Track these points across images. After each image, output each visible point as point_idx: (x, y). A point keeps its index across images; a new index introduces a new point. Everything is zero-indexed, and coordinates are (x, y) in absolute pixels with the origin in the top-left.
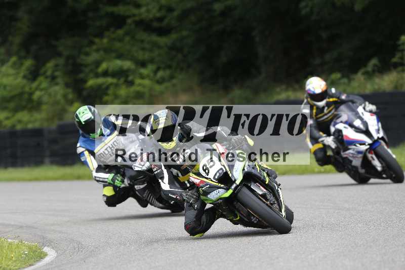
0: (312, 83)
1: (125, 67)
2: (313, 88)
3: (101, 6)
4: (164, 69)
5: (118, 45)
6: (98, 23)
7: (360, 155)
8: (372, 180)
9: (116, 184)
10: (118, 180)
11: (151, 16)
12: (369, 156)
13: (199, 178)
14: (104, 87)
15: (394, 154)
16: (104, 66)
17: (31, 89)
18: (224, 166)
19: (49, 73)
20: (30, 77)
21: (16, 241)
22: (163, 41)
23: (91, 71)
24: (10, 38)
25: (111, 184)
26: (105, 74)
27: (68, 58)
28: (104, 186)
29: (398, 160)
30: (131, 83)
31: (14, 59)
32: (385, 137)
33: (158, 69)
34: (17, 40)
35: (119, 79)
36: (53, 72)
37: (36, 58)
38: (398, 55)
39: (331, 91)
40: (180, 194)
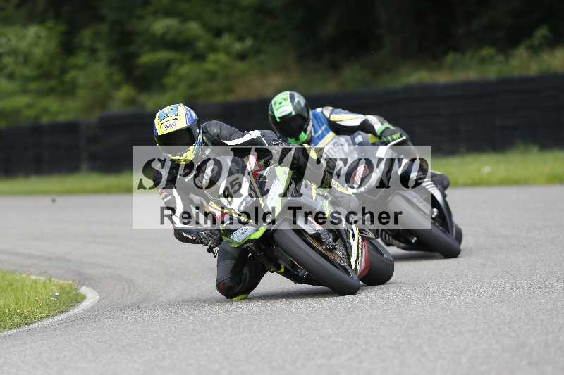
5: (183, 6)
21: (43, 278)
27: (114, 24)
36: (93, 42)
40: (198, 233)
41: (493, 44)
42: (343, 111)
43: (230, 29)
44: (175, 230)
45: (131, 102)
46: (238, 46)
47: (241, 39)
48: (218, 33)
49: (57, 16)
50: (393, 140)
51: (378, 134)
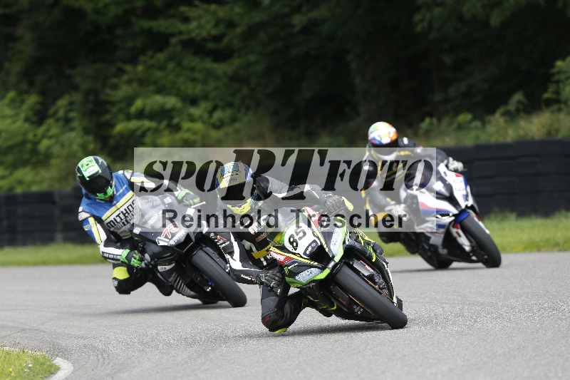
0: (377, 130)
1: (169, 106)
2: (379, 136)
3: (134, 19)
4: (223, 108)
5: (158, 74)
6: (130, 44)
7: (442, 230)
8: (455, 265)
9: (132, 263)
10: (135, 259)
11: (204, 34)
12: (454, 231)
13: (283, 253)
14: (139, 133)
15: (487, 228)
16: (138, 104)
17: (35, 135)
18: (318, 238)
19: (61, 113)
20: (35, 119)
21: (16, 350)
22: (222, 68)
23: (121, 110)
24: (7, 65)
25: (125, 263)
26: (140, 115)
27: (87, 93)
28: (115, 266)
29: (492, 236)
30: (177, 128)
31: (11, 94)
32: (476, 206)
33: (215, 108)
34: (16, 68)
35: (160, 122)
36: (67, 112)
37: (43, 93)
38: (552, 88)
39: (402, 141)
40: (257, 275)
43: (206, 98)
48: (194, 101)
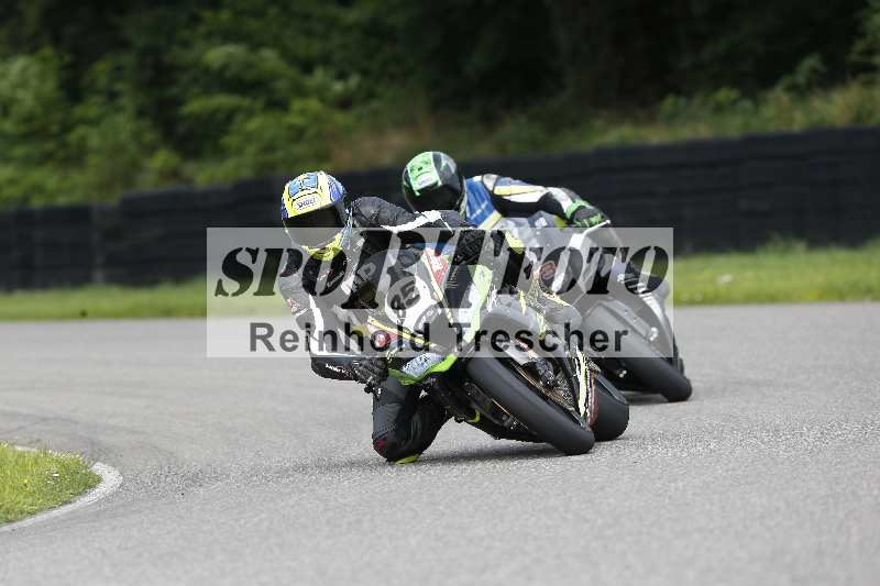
5: (253, 24)
19: (102, 83)
21: (34, 451)
27: (143, 54)
35: (254, 99)
36: (111, 82)
38: (859, 46)
40: (349, 364)
41: (736, 82)
42: (513, 181)
43: (326, 60)
44: (312, 358)
45: (174, 174)
46: (338, 87)
47: (342, 76)
48: (307, 67)
49: (56, 41)
50: (591, 225)
51: (568, 216)
